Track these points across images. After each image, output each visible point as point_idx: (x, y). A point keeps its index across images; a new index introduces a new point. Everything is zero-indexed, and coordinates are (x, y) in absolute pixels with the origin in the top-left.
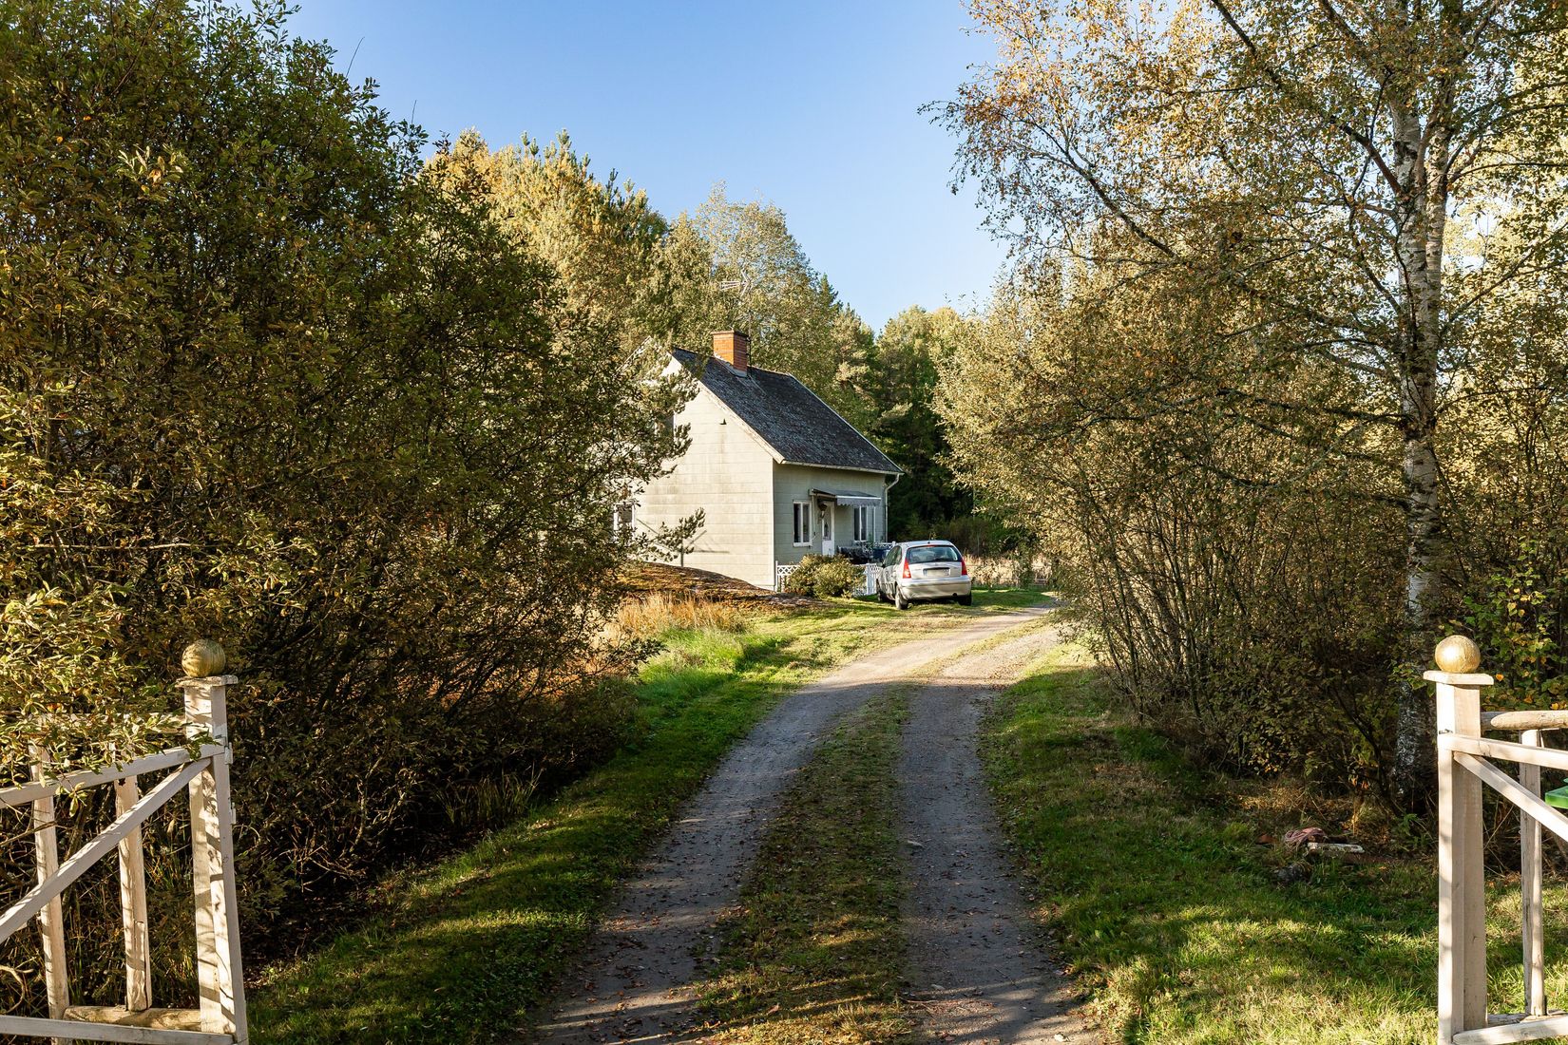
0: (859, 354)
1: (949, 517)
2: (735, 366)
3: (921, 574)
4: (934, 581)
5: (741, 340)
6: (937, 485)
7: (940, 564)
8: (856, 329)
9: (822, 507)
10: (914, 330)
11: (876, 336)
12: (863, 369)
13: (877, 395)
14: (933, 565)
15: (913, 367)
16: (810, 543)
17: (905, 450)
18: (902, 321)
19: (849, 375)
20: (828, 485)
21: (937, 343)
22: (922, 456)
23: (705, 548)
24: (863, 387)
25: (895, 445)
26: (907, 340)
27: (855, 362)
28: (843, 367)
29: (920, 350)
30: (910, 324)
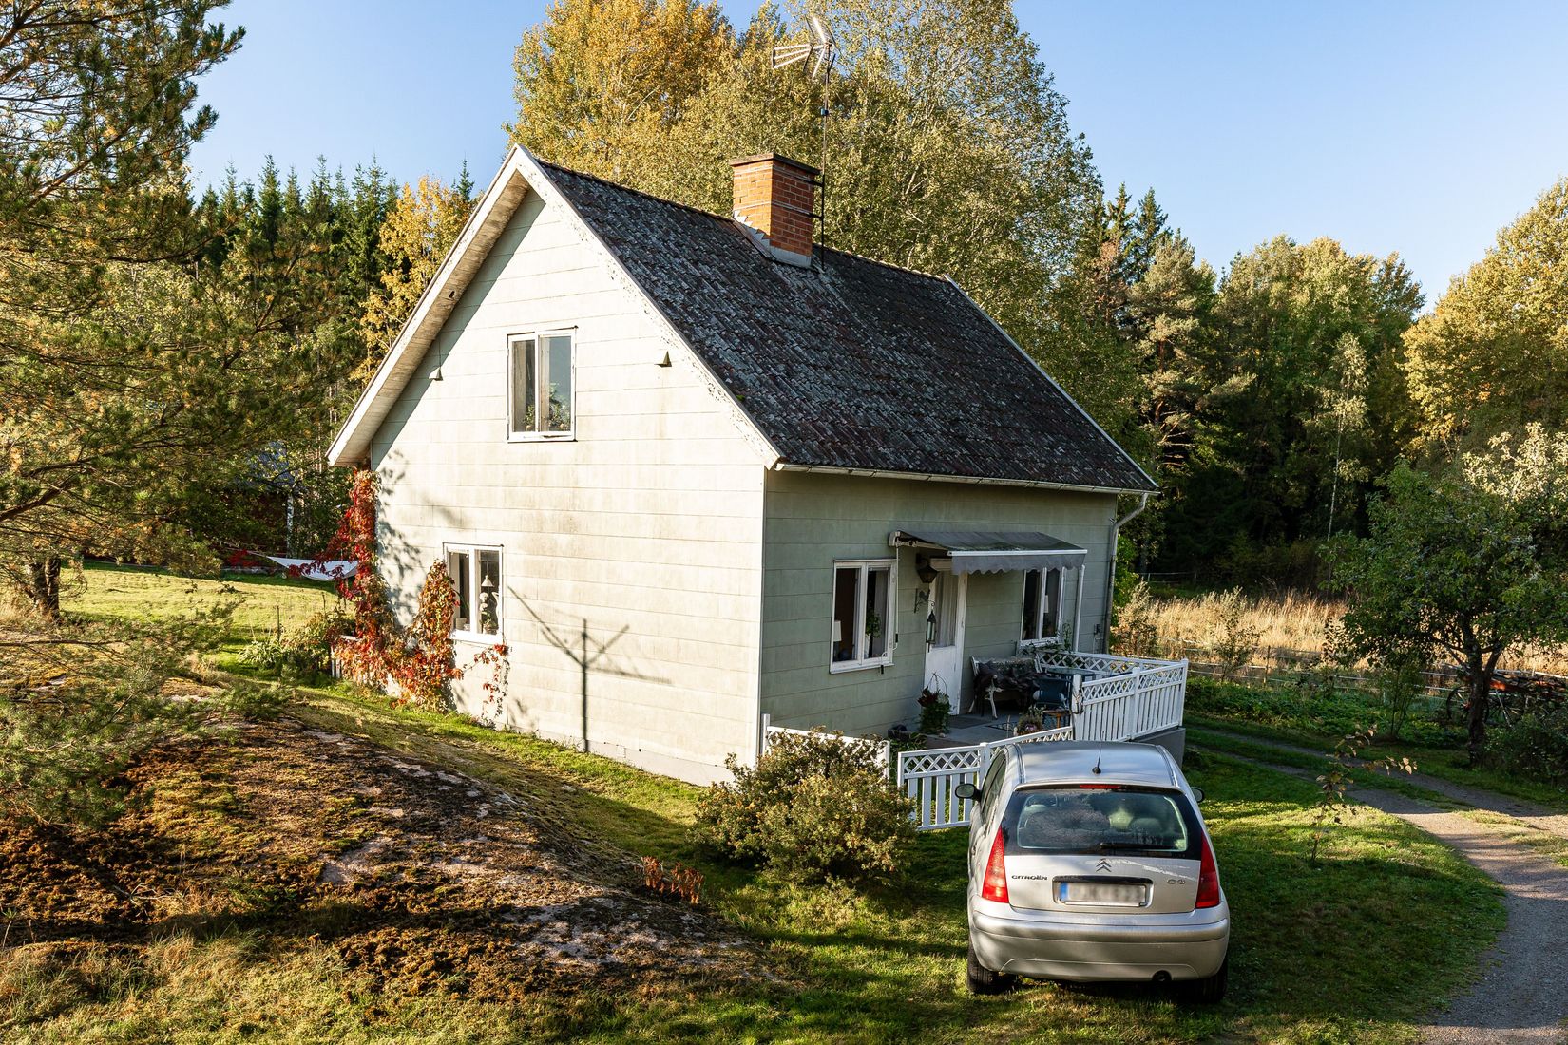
0: (1186, 303)
1: (1291, 538)
2: (778, 236)
3: (1045, 895)
4: (1090, 924)
5: (796, 179)
6: (1280, 490)
7: (1120, 865)
8: (1187, 266)
9: (926, 574)
10: (1274, 271)
11: (1218, 280)
12: (1188, 324)
13: (1209, 362)
14: (1092, 864)
15: (1265, 324)
16: (886, 660)
17: (1240, 441)
18: (1259, 258)
19: (1166, 332)
20: (935, 521)
21: (1306, 289)
22: (1264, 449)
23: (625, 668)
24: (1188, 351)
25: (1224, 434)
26: (1262, 286)
27: (1181, 315)
28: (1160, 321)
29: (1278, 299)
30: (1270, 261)
